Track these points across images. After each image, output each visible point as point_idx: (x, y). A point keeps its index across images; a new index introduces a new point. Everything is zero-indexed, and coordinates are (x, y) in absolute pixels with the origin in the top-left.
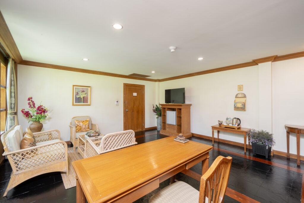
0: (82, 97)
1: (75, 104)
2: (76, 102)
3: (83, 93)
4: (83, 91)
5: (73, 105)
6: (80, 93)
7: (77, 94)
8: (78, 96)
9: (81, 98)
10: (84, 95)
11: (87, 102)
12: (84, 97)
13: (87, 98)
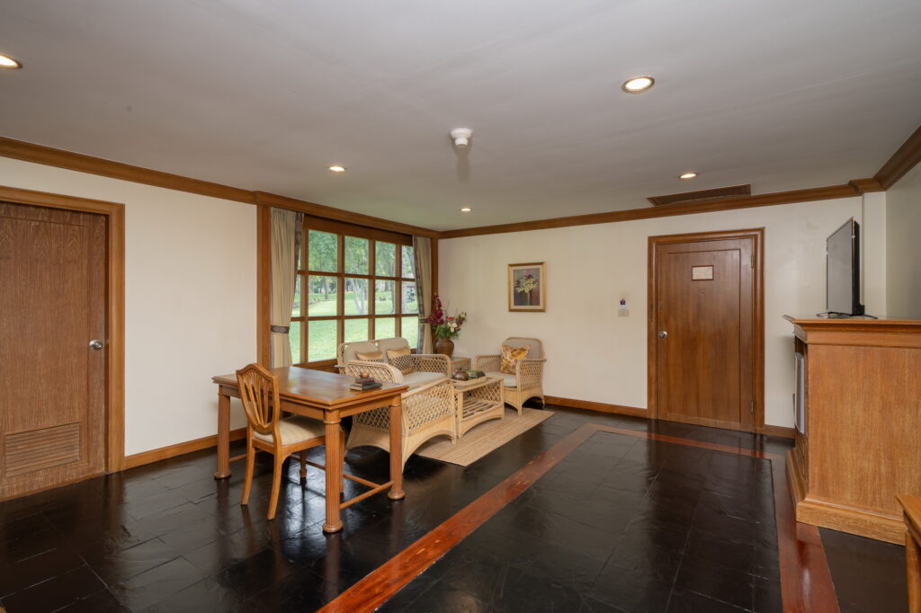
0: (527, 291)
1: (514, 307)
2: (515, 304)
3: (529, 281)
4: (529, 277)
5: (511, 310)
6: (523, 282)
7: (518, 284)
8: (520, 290)
9: (526, 294)
10: (532, 287)
11: (538, 304)
12: (531, 291)
13: (539, 292)
